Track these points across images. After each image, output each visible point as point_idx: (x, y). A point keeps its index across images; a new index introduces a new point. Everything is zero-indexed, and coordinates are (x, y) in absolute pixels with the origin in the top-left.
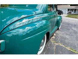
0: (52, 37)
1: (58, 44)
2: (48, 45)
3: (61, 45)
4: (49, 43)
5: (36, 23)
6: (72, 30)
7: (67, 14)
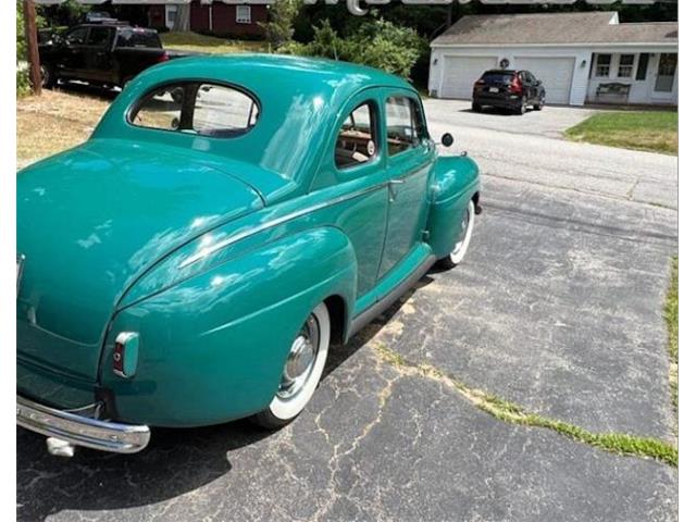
0: (384, 329)
1: (412, 371)
2: (346, 375)
3: (437, 378)
4: (352, 366)
5: (273, 251)
6: (566, 267)
7: (588, 104)
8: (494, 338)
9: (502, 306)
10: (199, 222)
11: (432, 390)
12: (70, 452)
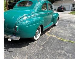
0: (48, 32)
2: (43, 36)
8: (61, 33)
9: (62, 30)
10: (24, 15)
11: (54, 38)
12: (10, 41)
